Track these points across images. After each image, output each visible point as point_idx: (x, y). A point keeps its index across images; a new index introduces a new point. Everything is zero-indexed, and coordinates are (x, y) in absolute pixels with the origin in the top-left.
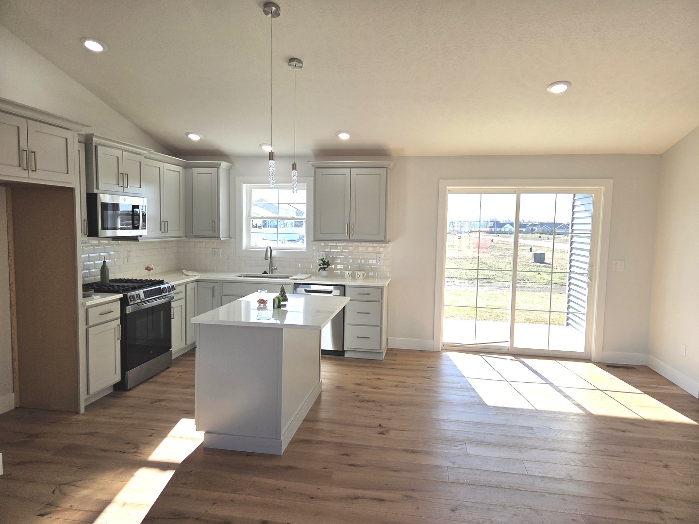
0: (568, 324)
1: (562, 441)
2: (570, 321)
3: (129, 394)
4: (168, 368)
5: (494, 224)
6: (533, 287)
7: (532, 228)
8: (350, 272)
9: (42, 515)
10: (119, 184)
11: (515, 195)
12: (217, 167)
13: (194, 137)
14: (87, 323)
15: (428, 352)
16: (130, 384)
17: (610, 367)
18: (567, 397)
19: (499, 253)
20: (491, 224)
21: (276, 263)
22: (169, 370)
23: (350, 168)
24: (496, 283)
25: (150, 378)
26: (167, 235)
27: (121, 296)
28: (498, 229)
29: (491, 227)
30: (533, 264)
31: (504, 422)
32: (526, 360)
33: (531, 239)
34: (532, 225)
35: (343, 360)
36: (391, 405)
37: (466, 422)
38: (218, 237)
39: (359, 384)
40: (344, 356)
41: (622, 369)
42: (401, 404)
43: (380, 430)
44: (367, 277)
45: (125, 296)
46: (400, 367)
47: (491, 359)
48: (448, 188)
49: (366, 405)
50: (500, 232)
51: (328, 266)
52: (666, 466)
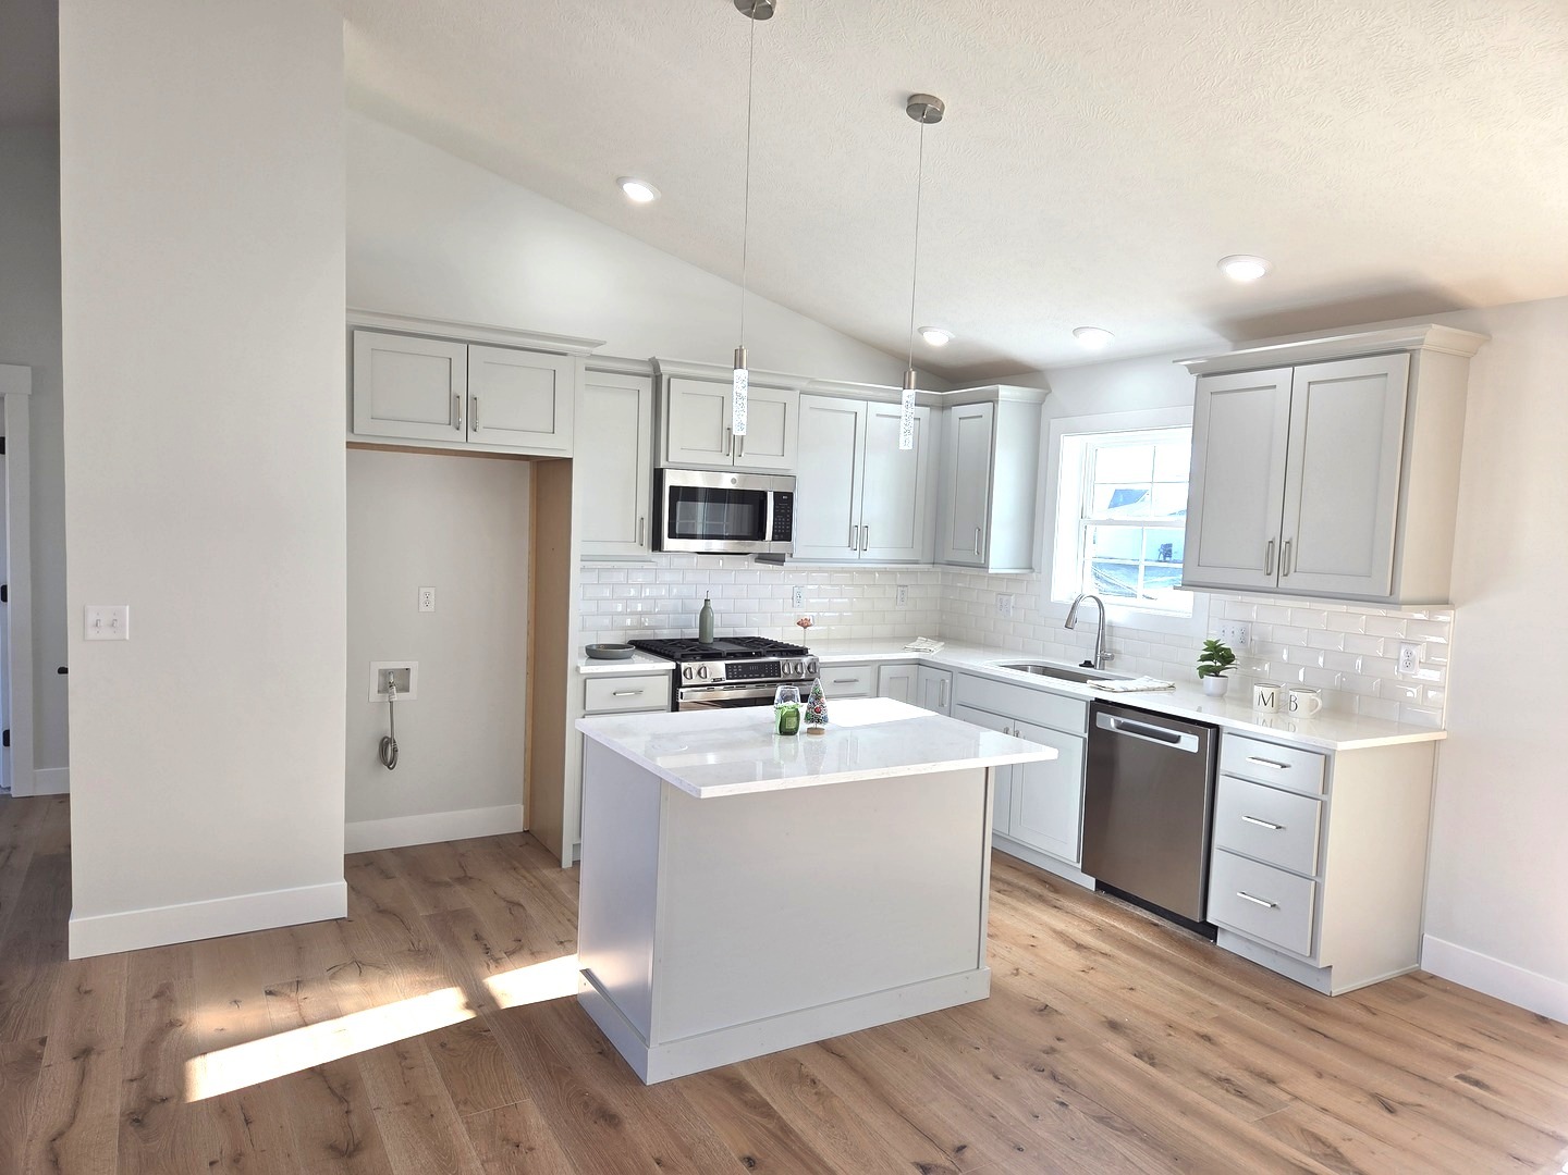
9: (269, 993)
10: (721, 451)
12: (993, 400)
13: (935, 338)
14: (585, 706)
23: (1293, 365)
26: (866, 556)
27: (672, 665)
38: (984, 567)
40: (1215, 941)
45: (678, 668)
51: (1225, 665)
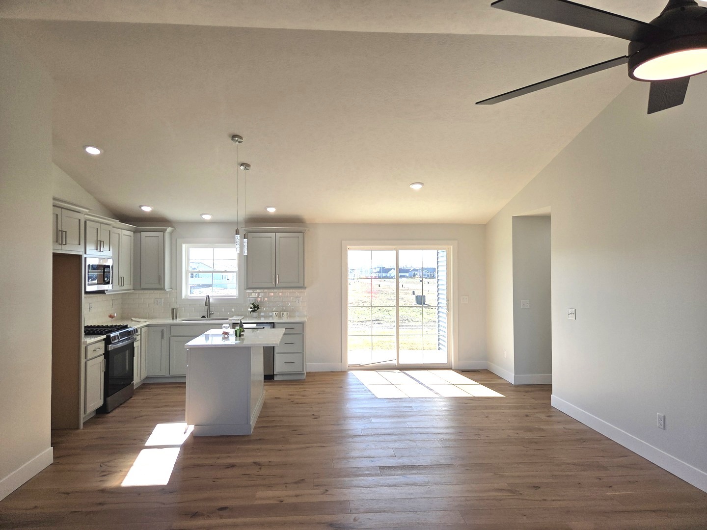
0: (439, 349)
1: (429, 411)
2: (440, 346)
3: (110, 415)
4: (131, 397)
5: (380, 270)
6: (416, 326)
7: (414, 273)
8: (277, 313)
10: (97, 249)
11: (395, 252)
12: (164, 231)
13: (147, 209)
14: (86, 357)
15: (337, 372)
16: (110, 408)
17: (463, 372)
18: (431, 390)
19: (386, 297)
20: (378, 270)
21: (212, 309)
22: (132, 398)
23: (275, 232)
24: (385, 324)
25: (121, 405)
26: (123, 288)
27: (105, 337)
28: (384, 275)
29: (378, 272)
30: (415, 305)
31: (394, 406)
32: (408, 372)
33: (414, 283)
34: (414, 270)
35: (274, 382)
36: (319, 404)
37: (370, 408)
38: (163, 289)
39: (290, 395)
40: (274, 379)
41: (471, 372)
42: (325, 403)
43: (314, 417)
44: (289, 316)
45: (108, 337)
46: (319, 383)
47: (382, 373)
48: (348, 247)
49: (300, 405)
50: (386, 277)
51: (257, 309)
52: (487, 417)
